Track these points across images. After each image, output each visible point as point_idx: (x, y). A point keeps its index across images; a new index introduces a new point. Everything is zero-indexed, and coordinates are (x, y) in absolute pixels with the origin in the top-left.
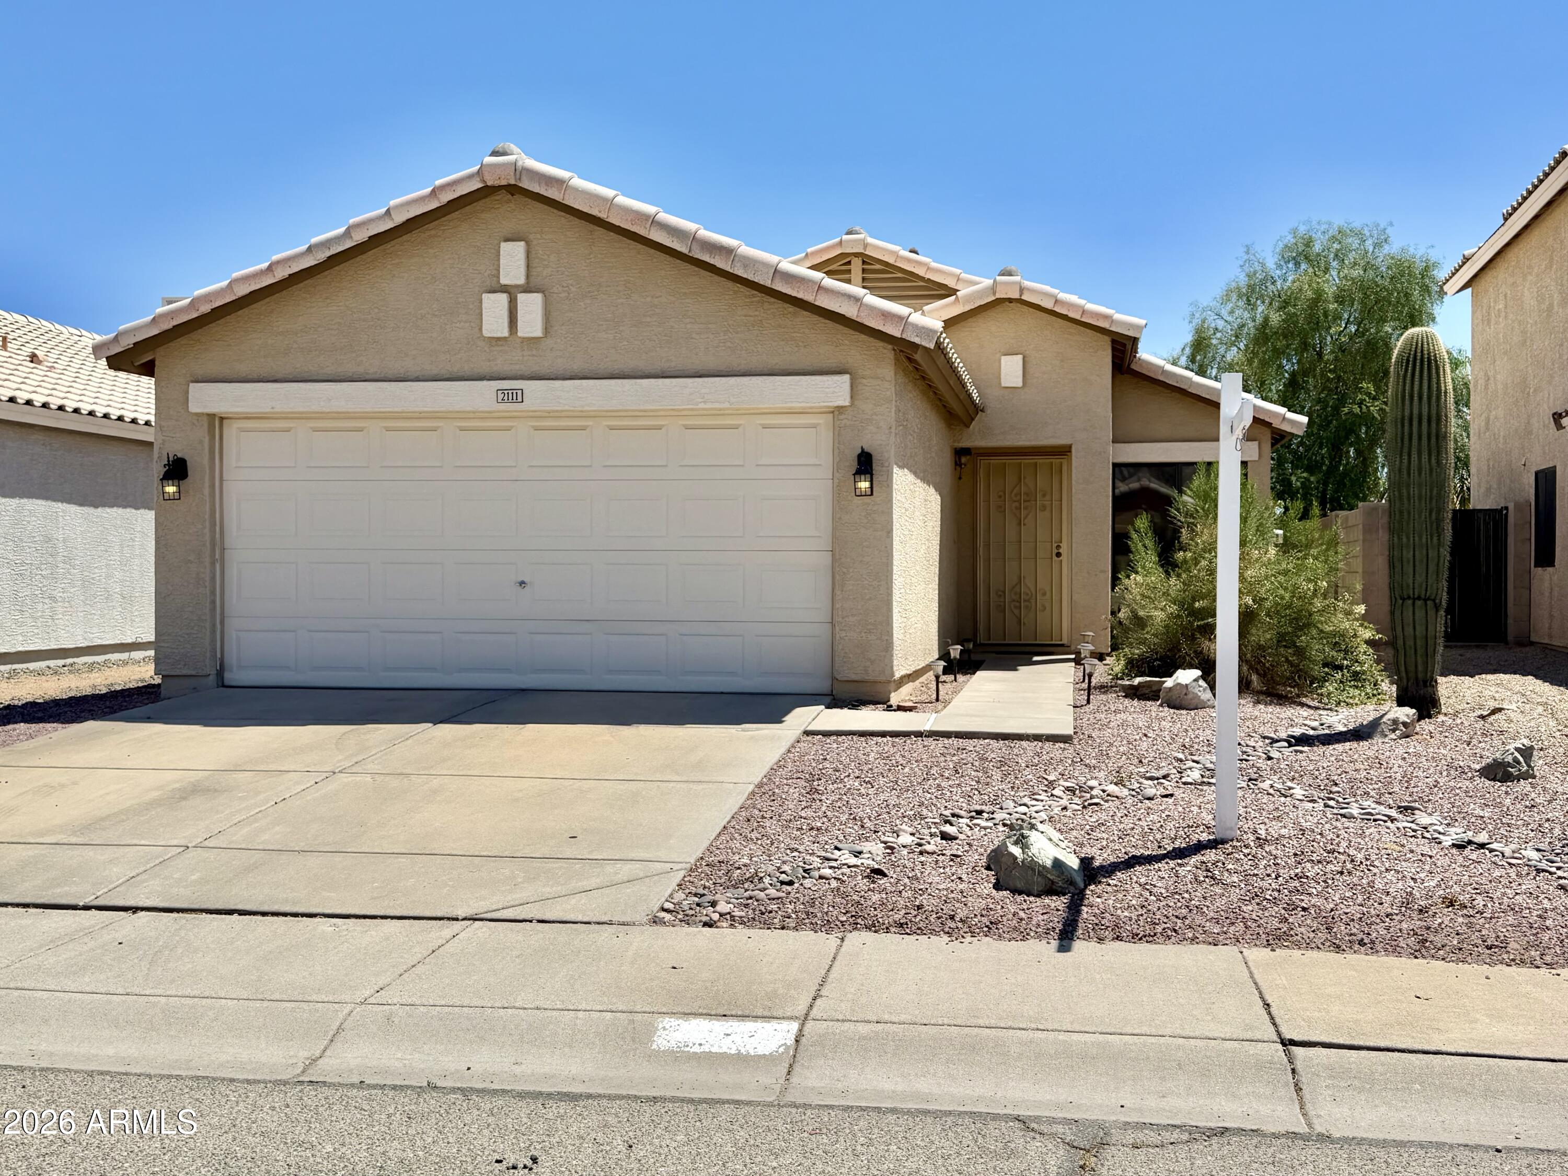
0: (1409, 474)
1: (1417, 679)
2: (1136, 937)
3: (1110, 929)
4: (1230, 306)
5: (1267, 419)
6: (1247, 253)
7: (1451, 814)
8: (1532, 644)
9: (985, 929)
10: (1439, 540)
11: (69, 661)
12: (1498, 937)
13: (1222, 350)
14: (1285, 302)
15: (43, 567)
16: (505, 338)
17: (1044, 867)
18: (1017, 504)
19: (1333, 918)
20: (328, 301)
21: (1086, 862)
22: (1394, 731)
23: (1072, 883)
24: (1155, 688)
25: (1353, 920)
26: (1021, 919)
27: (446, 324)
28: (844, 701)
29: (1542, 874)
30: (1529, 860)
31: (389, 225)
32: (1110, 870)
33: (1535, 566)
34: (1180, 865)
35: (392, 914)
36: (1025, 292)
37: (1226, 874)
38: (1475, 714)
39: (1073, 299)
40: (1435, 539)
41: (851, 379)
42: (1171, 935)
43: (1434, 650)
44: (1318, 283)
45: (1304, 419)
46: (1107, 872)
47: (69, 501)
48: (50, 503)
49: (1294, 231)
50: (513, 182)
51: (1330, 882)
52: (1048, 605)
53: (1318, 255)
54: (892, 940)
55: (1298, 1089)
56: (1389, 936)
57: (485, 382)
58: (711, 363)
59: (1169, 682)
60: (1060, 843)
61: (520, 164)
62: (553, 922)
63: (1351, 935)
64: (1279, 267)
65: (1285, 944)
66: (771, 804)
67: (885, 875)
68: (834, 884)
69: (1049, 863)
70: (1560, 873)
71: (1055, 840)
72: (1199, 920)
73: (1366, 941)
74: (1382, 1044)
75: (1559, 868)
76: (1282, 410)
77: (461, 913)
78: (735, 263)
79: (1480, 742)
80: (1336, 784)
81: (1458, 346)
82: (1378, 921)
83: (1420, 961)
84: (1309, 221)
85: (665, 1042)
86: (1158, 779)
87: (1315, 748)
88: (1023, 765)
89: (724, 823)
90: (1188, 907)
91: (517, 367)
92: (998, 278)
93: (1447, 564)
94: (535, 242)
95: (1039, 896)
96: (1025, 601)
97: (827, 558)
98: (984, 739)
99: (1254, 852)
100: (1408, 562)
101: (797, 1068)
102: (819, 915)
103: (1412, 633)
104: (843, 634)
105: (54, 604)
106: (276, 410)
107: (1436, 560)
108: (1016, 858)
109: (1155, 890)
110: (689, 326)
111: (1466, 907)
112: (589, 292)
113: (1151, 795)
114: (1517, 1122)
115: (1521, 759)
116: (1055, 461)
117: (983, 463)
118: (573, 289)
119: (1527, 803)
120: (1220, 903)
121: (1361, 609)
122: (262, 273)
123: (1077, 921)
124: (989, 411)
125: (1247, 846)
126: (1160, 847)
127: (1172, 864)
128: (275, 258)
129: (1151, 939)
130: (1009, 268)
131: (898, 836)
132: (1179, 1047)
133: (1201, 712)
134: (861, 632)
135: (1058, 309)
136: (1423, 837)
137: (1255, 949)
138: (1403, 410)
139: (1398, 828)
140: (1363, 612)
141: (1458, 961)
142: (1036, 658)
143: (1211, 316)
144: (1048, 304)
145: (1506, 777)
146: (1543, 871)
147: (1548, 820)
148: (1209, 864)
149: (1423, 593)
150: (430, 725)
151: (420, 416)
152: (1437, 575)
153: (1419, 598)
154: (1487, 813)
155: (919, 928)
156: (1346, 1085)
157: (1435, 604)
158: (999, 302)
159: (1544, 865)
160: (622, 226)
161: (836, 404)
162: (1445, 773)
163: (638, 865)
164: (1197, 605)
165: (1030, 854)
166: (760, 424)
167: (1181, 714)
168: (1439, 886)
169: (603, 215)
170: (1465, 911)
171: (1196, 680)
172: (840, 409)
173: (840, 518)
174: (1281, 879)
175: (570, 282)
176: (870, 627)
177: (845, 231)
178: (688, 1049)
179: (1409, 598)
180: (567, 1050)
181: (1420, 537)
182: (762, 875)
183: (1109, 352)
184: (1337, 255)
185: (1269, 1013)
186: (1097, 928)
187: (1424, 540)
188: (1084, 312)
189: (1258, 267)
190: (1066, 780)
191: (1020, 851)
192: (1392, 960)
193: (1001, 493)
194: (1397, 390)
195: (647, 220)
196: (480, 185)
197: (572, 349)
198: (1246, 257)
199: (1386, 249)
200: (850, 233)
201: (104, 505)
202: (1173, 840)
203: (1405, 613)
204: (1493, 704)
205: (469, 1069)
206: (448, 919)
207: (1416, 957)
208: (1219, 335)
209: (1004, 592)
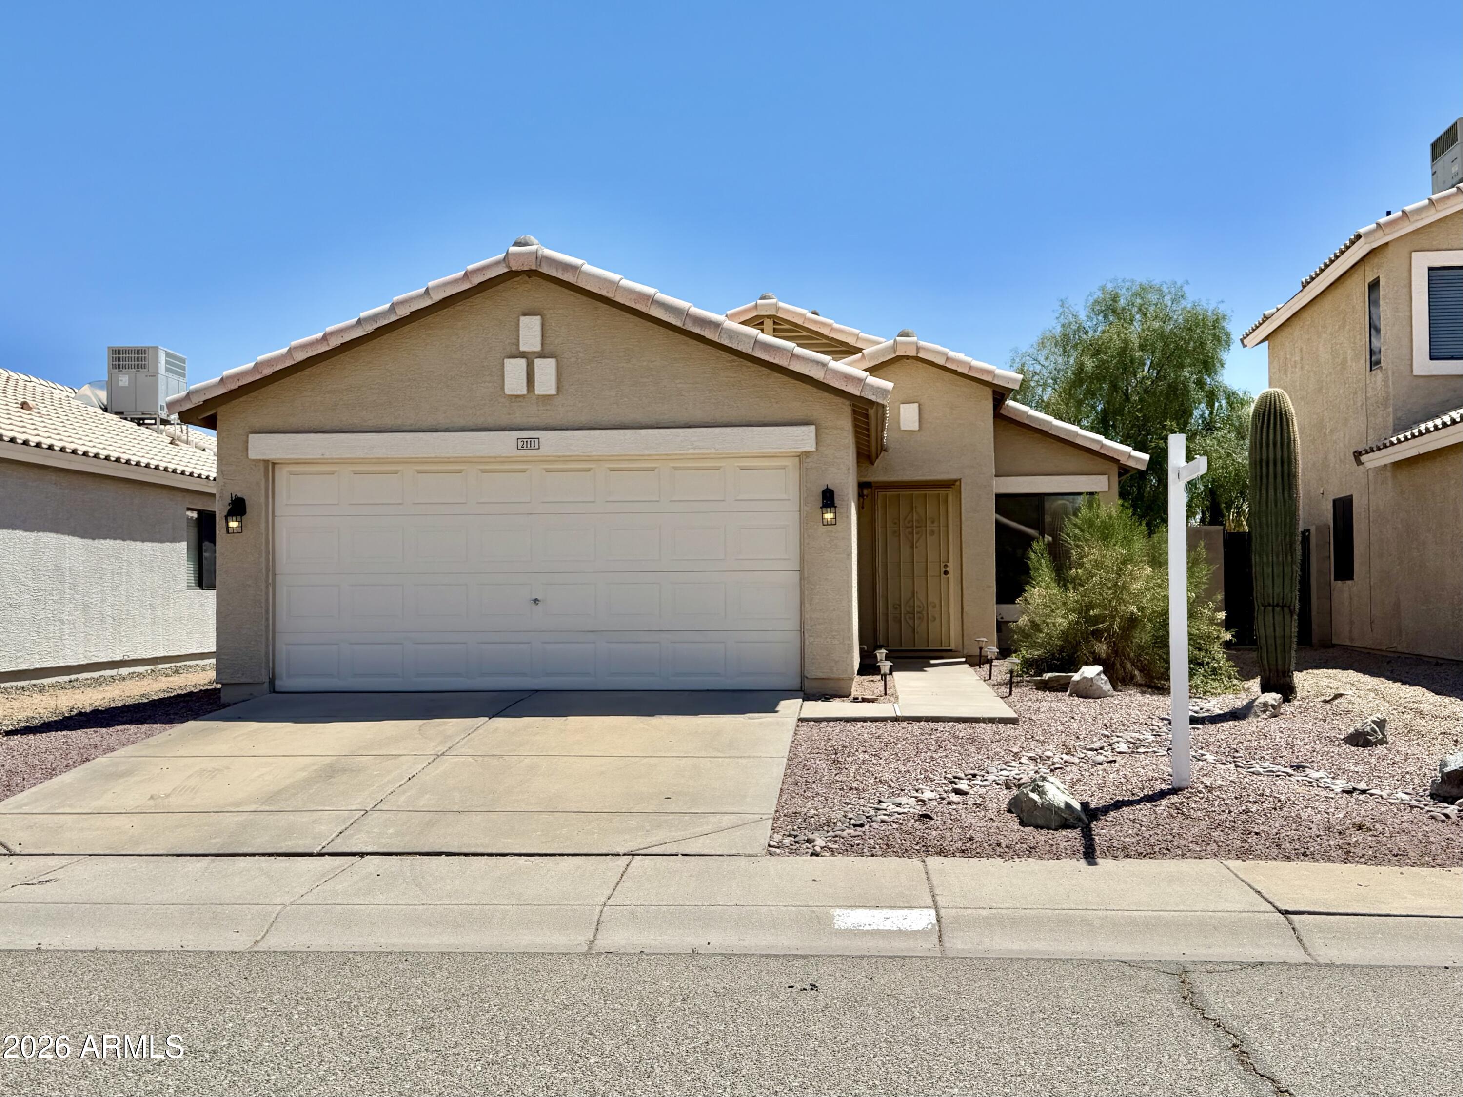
0: (1267, 506)
1: (1277, 670)
2: (1140, 855)
3: (1120, 850)
4: (1045, 352)
5: (1116, 457)
6: (1062, 306)
7: (1333, 770)
8: (1334, 646)
9: (1027, 852)
10: (1292, 558)
11: (73, 677)
12: (1399, 849)
13: (1039, 390)
14: (1096, 350)
15: (55, 592)
16: (523, 396)
17: (1059, 808)
18: (910, 530)
19: (1279, 839)
20: (370, 365)
21: (1085, 805)
22: (1264, 712)
23: (1080, 819)
24: (1062, 682)
25: (1294, 840)
26: (1052, 845)
27: (473, 384)
28: (814, 695)
29: (1415, 809)
30: (1402, 800)
31: (427, 302)
32: (1106, 810)
33: (1336, 579)
34: (1156, 806)
35: (566, 852)
36: (920, 350)
37: (1192, 811)
38: (1319, 699)
39: (961, 356)
40: (1289, 558)
41: (816, 430)
42: (1166, 852)
43: (1290, 647)
44: (1126, 334)
45: (1146, 457)
46: (1102, 812)
47: (73, 533)
48: (60, 536)
49: (1103, 289)
50: (534, 268)
51: (1269, 815)
52: (937, 616)
53: (1124, 309)
54: (959, 862)
55: (1300, 940)
56: (1322, 850)
57: (507, 433)
58: (699, 415)
59: (1076, 677)
60: (1065, 791)
61: (540, 252)
62: (695, 855)
63: (1295, 850)
64: (1090, 318)
65: (1251, 857)
66: (808, 772)
67: (932, 819)
68: (895, 826)
69: (1062, 805)
70: (1427, 808)
71: (1062, 788)
72: (1183, 842)
73: (1308, 853)
74: (1350, 911)
75: (1426, 805)
76: (1128, 449)
77: (621, 852)
78: (721, 335)
79: (1333, 720)
80: (1237, 751)
81: (1243, 388)
82: (1311, 840)
83: (1349, 865)
84: (1116, 280)
85: (844, 924)
86: (1096, 750)
87: (1206, 726)
88: (989, 741)
89: (780, 786)
90: (1171, 834)
91: (533, 420)
92: (898, 339)
93: (1298, 578)
94: (548, 316)
95: (1056, 830)
96: (918, 612)
97: (796, 577)
98: (948, 722)
99: (1206, 796)
100: (1268, 576)
101: (945, 938)
102: (897, 846)
103: (1273, 634)
104: (812, 639)
105: (62, 627)
106: (325, 457)
107: (1290, 574)
108: (1036, 802)
109: (1143, 823)
110: (679, 386)
111: (1371, 830)
112: (595, 357)
113: (1100, 761)
114: (1452, 955)
115: (1377, 729)
116: (942, 492)
117: (880, 495)
118: (581, 355)
119: (1389, 761)
120: (1194, 831)
121: (1222, 615)
122: (317, 342)
123: (1094, 845)
124: (890, 451)
125: (1200, 792)
126: (1133, 794)
127: (1149, 805)
128: (329, 329)
129: (1152, 856)
130: (906, 331)
131: (922, 793)
132: (1211, 917)
133: (1105, 700)
134: (826, 638)
135: (949, 365)
136: (1318, 787)
137: (1230, 861)
138: (1261, 454)
139: (1298, 781)
140: (1224, 618)
141: (1376, 865)
142: (932, 662)
143: (1029, 362)
144: (940, 361)
145: (1367, 744)
146: (1416, 807)
147: (1408, 773)
148: (1178, 805)
149: (1281, 601)
150: (487, 719)
151: (448, 461)
152: (1291, 587)
153: (1278, 605)
154: (1359, 769)
155: (977, 853)
156: (1332, 936)
157: (1290, 610)
158: (899, 358)
159: (1414, 803)
160: (627, 304)
161: (804, 450)
162: (1318, 742)
163: (733, 816)
164: (1092, 613)
165: (1048, 799)
166: (738, 466)
167: (1090, 702)
168: (1345, 817)
169: (610, 295)
170: (1371, 833)
171: (1098, 674)
172: (807, 454)
173: (808, 544)
174: (1233, 814)
175: (578, 349)
176: (834, 634)
177: (759, 297)
178: (860, 928)
179: (1269, 605)
180: (773, 930)
181: (1278, 557)
182: (835, 821)
183: (991, 400)
184: (1140, 310)
185: (1262, 896)
186: (1110, 849)
187: (1281, 559)
188: (971, 368)
189: (1072, 320)
190: (1027, 752)
191: (1038, 797)
192: (1329, 865)
193: (896, 521)
194: (1256, 439)
195: (648, 300)
196: (506, 270)
197: (580, 405)
198: (1061, 310)
199: (1183, 303)
200: (763, 298)
201: (99, 538)
202: (1142, 789)
203: (1266, 619)
204: (1334, 692)
205: (709, 944)
206: (612, 855)
207: (1346, 863)
208: (1036, 378)
209: (900, 605)
